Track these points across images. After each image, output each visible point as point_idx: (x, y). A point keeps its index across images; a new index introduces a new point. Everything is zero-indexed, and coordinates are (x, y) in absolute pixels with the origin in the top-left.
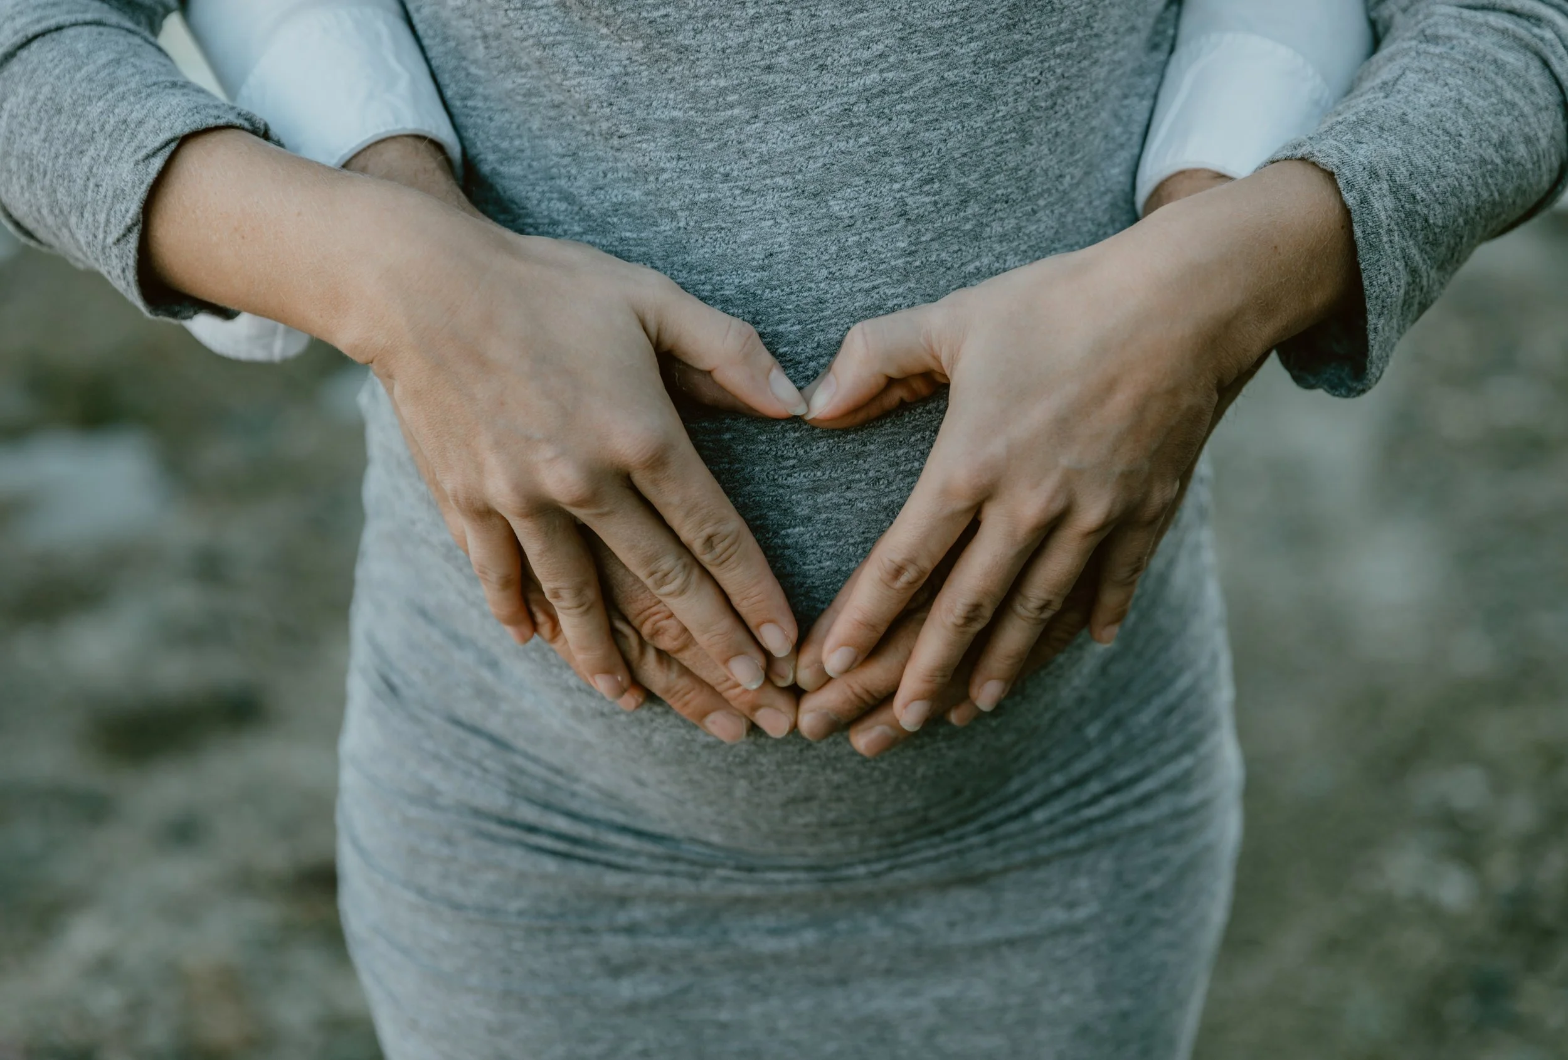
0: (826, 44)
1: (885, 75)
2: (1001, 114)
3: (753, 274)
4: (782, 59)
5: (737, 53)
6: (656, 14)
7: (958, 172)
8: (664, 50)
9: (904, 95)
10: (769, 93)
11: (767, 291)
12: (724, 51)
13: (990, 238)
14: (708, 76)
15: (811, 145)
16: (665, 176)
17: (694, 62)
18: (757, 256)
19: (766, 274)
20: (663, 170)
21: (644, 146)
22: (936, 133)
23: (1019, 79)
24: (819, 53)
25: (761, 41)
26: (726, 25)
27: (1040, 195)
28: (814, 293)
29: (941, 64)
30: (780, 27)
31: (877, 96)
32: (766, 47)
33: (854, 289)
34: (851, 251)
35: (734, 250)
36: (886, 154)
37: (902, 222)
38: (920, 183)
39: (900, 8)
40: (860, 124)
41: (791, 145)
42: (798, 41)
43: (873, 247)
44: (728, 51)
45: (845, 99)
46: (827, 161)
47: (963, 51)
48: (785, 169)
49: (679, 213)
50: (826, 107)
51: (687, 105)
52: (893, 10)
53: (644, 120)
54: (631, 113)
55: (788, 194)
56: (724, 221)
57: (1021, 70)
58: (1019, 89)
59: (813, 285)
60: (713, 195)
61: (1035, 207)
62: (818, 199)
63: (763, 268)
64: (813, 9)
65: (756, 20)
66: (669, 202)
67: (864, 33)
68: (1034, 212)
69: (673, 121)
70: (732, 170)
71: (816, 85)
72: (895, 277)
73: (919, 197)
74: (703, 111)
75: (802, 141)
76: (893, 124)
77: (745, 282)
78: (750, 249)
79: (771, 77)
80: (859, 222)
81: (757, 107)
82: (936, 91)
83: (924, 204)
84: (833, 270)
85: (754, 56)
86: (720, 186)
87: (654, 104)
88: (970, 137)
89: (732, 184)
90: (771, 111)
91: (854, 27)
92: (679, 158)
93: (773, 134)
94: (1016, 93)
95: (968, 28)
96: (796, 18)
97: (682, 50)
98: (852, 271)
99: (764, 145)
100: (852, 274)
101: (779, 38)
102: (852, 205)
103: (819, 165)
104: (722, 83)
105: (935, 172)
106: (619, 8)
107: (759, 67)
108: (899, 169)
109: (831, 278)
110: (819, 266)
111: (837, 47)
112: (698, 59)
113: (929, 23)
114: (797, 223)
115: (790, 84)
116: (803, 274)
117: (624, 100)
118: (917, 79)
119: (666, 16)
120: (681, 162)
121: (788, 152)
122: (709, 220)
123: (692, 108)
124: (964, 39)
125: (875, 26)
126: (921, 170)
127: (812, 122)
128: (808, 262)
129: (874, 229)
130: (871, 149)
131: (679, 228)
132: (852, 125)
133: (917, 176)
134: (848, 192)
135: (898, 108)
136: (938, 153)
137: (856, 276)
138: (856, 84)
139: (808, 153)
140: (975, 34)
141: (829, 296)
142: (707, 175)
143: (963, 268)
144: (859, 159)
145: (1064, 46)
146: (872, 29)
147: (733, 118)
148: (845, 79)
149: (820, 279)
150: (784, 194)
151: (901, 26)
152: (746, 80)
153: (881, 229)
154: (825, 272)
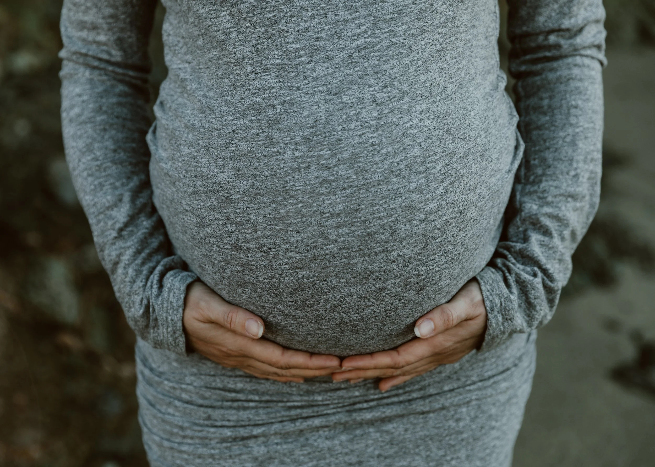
0: (342, 27)
1: (366, 40)
2: (416, 58)
3: (308, 130)
4: (323, 35)
5: (304, 32)
6: (270, 15)
7: (398, 83)
8: (274, 32)
9: (374, 49)
10: (318, 50)
11: (315, 137)
12: (298, 31)
13: (416, 112)
14: (292, 43)
15: (335, 72)
16: (274, 90)
17: (286, 37)
18: (310, 122)
19: (314, 129)
20: (273, 88)
21: (266, 77)
22: (388, 66)
23: (423, 43)
24: (338, 31)
25: (314, 27)
26: (300, 20)
27: (437, 95)
28: (336, 136)
29: (390, 35)
30: (322, 20)
31: (363, 49)
32: (316, 29)
33: (354, 135)
34: (352, 118)
35: (300, 120)
36: (367, 75)
37: (375, 104)
38: (381, 88)
39: (373, 10)
40: (355, 62)
41: (326, 73)
42: (330, 26)
43: (362, 116)
44: (300, 31)
45: (349, 51)
46: (342, 78)
47: (399, 29)
48: (323, 83)
49: (278, 106)
50: (341, 55)
51: (283, 57)
52: (369, 11)
53: (266, 65)
54: (261, 62)
55: (324, 94)
56: (297, 108)
57: (424, 39)
58: (423, 47)
59: (335, 133)
60: (292, 97)
61: (435, 100)
62: (337, 96)
63: (313, 128)
64: (336, 12)
65: (313, 17)
66: (273, 102)
67: (357, 22)
68: (435, 102)
69: (277, 64)
70: (301, 85)
71: (337, 45)
72: (372, 129)
73: (381, 94)
74: (289, 59)
75: (331, 70)
76: (370, 62)
77: (305, 134)
78: (307, 119)
79: (318, 43)
80: (356, 105)
81: (311, 56)
82: (388, 47)
83: (384, 97)
84: (344, 126)
85: (311, 33)
86: (296, 93)
87: (270, 57)
88: (403, 68)
89: (300, 91)
90: (318, 58)
91: (353, 19)
92: (280, 82)
93: (318, 68)
94: (422, 49)
95: (401, 19)
96: (329, 16)
97: (281, 31)
98: (353, 126)
99: (314, 73)
100: (353, 128)
101: (321, 25)
102: (352, 98)
103: (338, 81)
104: (298, 46)
105: (388, 83)
106: (255, 13)
107: (313, 38)
108: (372, 81)
109: (344, 129)
110: (338, 124)
111: (346, 28)
112: (288, 35)
113: (385, 17)
114: (328, 106)
115: (326, 45)
116: (331, 129)
117: (257, 57)
118: (380, 42)
119: (274, 16)
120: (280, 83)
121: (325, 75)
122: (290, 109)
123: (285, 58)
124: (400, 24)
125: (362, 18)
126: (382, 82)
127: (335, 62)
128: (333, 123)
129: (362, 108)
130: (360, 73)
131: (277, 113)
132: (352, 62)
133: (380, 84)
134: (350, 92)
135: (372, 54)
136: (389, 74)
137: (354, 129)
138: (354, 44)
139: (333, 75)
140: (404, 22)
141: (343, 137)
142: (291, 88)
143: (404, 125)
144: (355, 77)
145: (442, 29)
146: (361, 20)
147: (303, 62)
148: (349, 42)
149: (339, 130)
150: (323, 94)
151: (373, 18)
152: (308, 44)
153: (365, 108)
154: (341, 127)
